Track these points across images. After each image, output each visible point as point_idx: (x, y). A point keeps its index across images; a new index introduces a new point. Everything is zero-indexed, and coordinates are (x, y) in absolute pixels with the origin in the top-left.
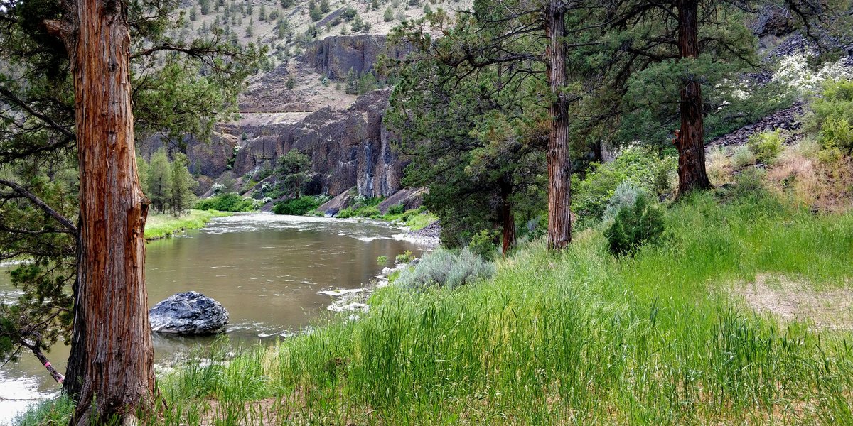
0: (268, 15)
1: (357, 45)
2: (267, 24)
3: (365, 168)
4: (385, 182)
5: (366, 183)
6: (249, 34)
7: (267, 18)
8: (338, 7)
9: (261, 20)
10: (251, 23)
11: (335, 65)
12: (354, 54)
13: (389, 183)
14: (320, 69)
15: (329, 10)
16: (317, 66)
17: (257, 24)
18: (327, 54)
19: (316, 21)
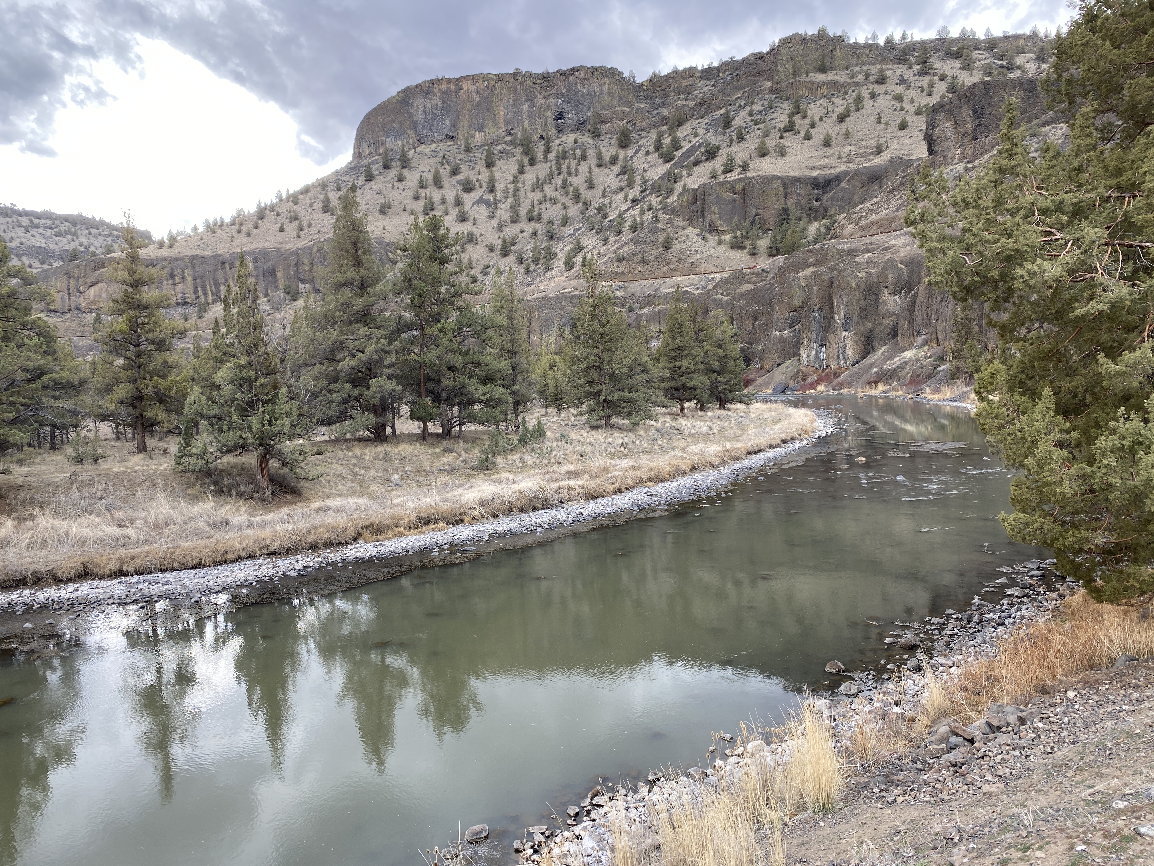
0: (607, 159)
1: (737, 190)
2: (607, 170)
3: (813, 337)
4: (845, 351)
5: (813, 353)
6: (591, 186)
7: (606, 164)
8: (690, 142)
9: (600, 166)
10: (590, 172)
11: (713, 216)
12: (734, 201)
13: (849, 352)
14: (694, 222)
15: (680, 147)
16: (690, 219)
17: (596, 171)
18: (703, 204)
19: (669, 161)
